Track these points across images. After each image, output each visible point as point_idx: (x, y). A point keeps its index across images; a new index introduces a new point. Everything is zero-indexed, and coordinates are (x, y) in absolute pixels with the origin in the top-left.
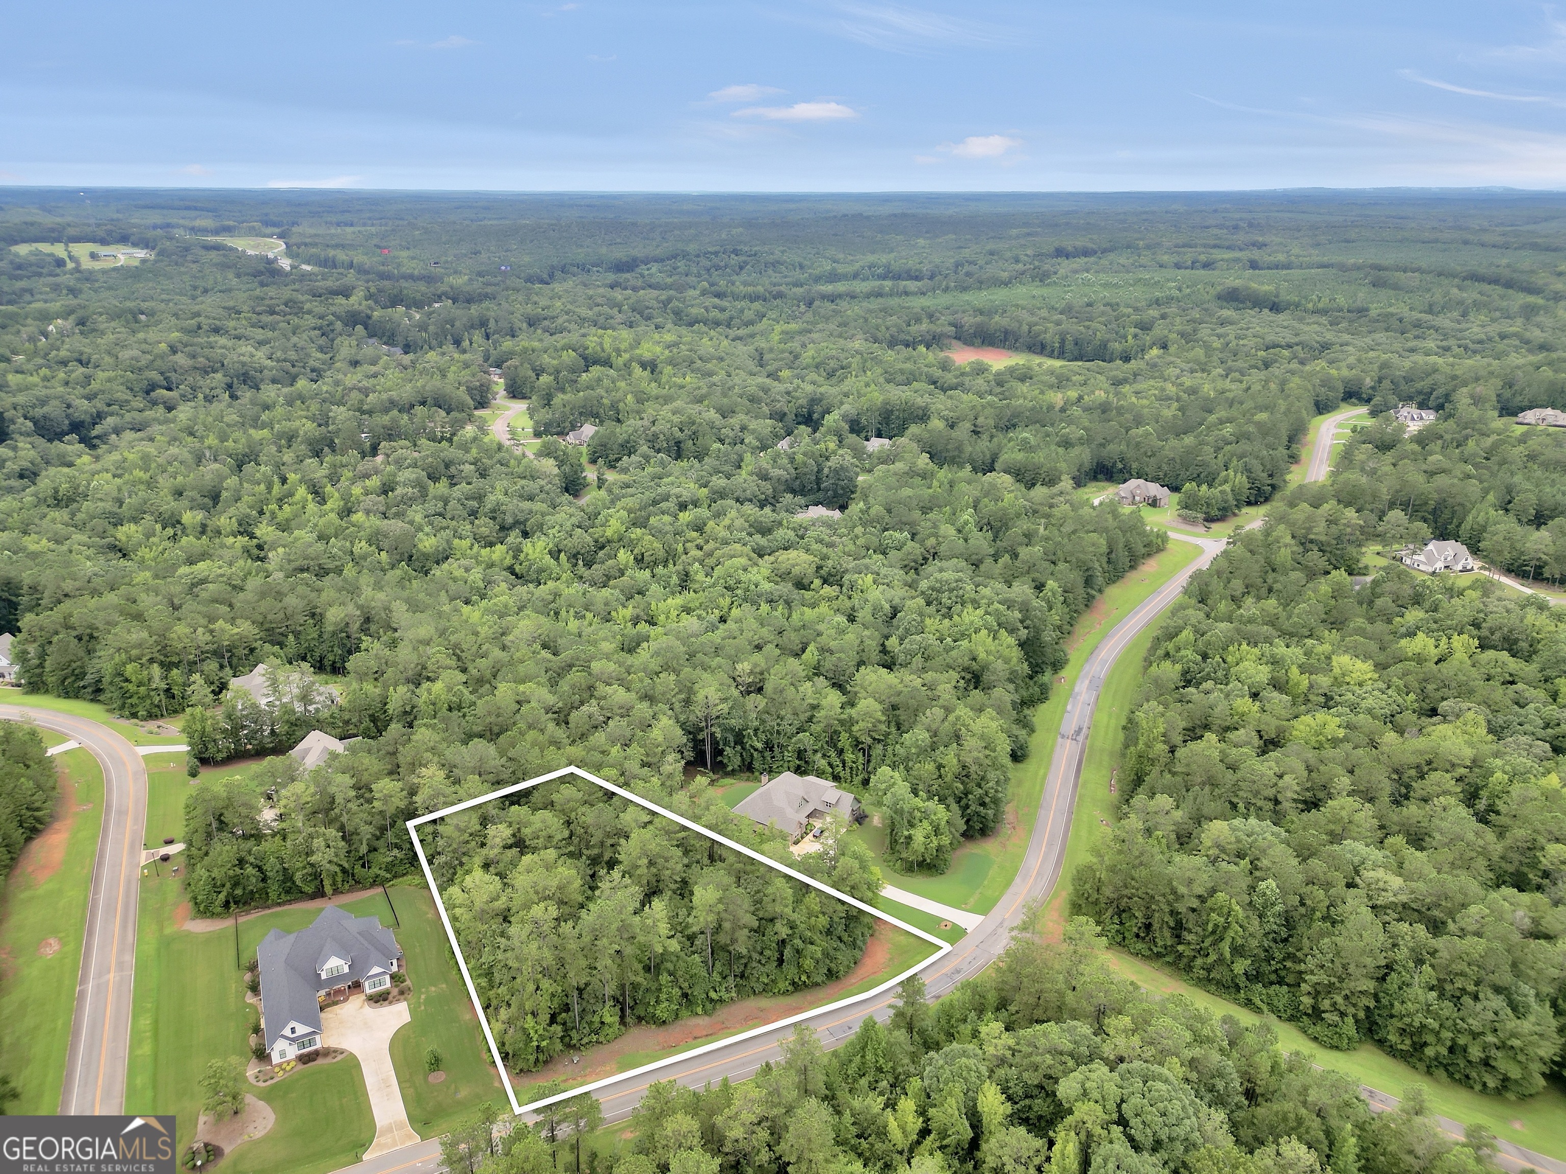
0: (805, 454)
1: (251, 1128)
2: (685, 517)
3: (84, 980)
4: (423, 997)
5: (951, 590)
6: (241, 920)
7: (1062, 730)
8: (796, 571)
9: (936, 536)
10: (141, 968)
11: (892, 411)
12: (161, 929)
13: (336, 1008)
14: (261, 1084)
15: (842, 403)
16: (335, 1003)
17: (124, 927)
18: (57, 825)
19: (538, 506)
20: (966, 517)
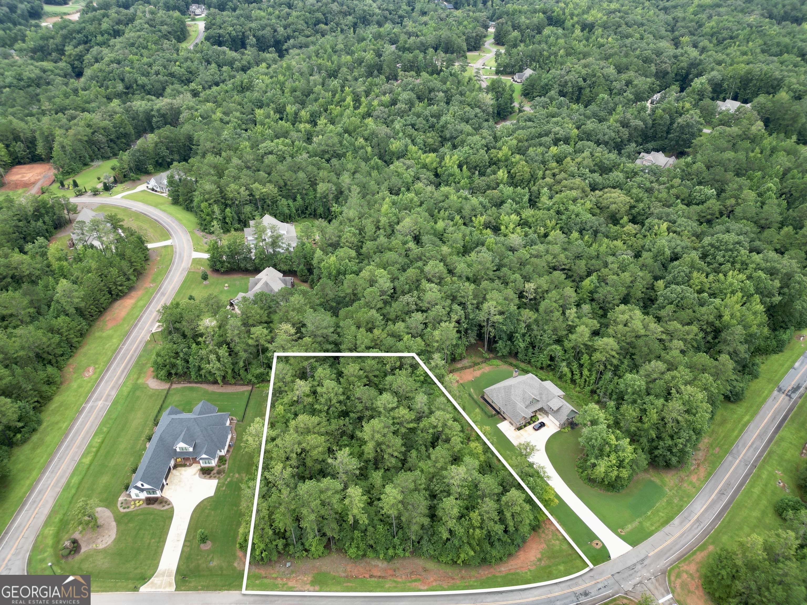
0: (664, 110)
1: (99, 541)
2: (554, 150)
3: (87, 402)
4: (228, 480)
5: (726, 250)
6: (174, 386)
7: (781, 384)
8: (613, 207)
9: (737, 197)
10: (115, 403)
11: (752, 80)
12: (138, 379)
13: (183, 469)
14: (122, 510)
15: (713, 69)
16: (185, 465)
17: (123, 371)
18: (133, 294)
19: (468, 128)
20: (771, 185)
